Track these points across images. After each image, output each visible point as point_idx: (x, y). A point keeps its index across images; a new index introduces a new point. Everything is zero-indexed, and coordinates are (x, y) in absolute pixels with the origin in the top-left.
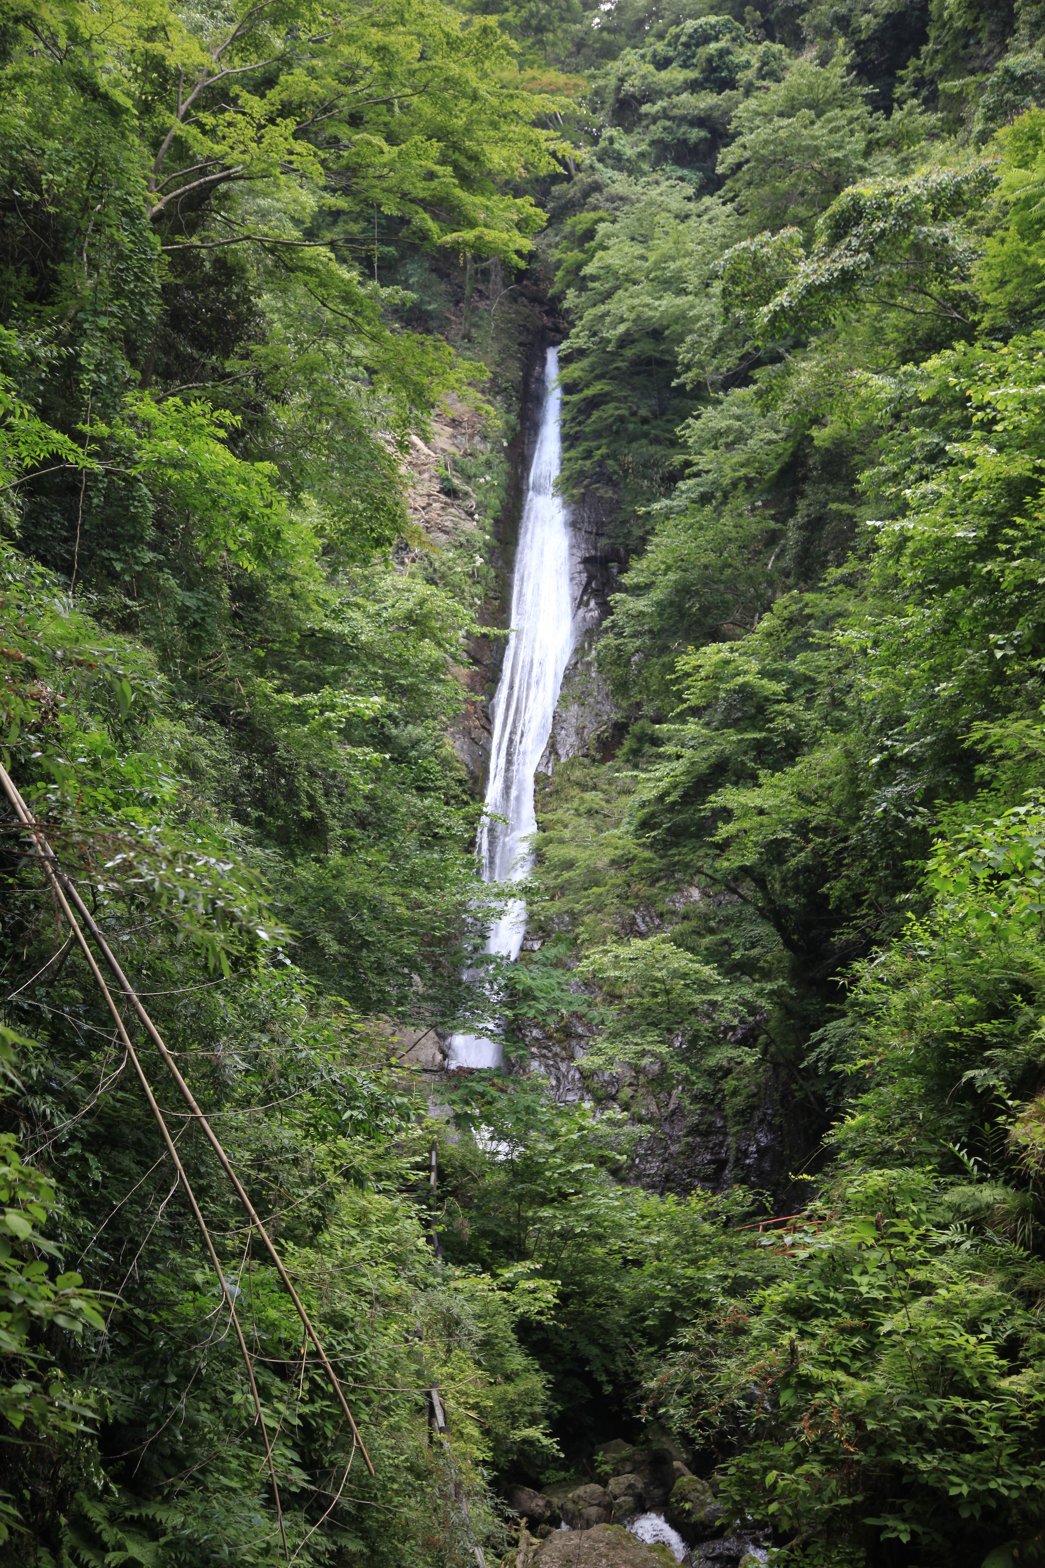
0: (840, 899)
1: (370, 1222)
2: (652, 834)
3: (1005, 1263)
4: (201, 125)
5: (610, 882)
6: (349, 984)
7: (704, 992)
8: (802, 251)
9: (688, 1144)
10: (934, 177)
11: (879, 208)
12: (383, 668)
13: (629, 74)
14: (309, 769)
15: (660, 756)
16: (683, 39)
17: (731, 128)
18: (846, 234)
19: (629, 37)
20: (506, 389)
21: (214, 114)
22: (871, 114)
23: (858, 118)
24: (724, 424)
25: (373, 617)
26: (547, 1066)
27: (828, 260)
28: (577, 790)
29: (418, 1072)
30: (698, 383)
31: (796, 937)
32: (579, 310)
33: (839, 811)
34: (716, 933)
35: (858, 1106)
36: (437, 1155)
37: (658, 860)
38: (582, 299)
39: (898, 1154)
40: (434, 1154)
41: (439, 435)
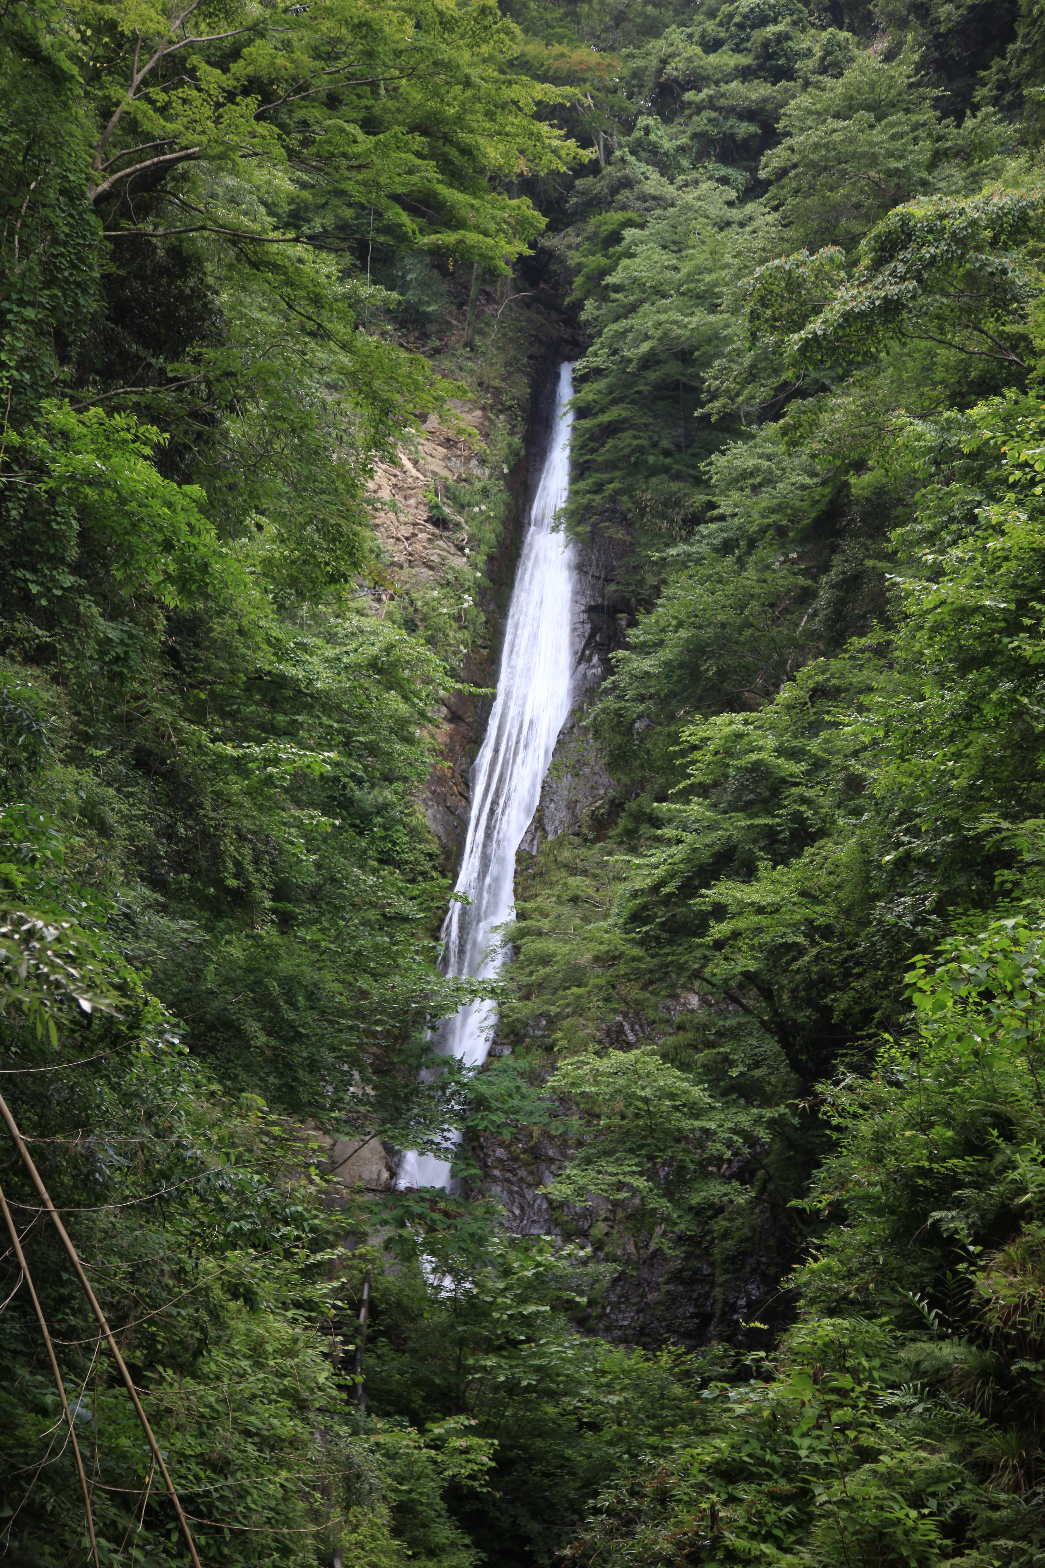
0: (846, 1014)
1: (265, 1351)
2: (644, 929)
3: (961, 1430)
4: (151, 102)
5: (592, 982)
6: (276, 1081)
7: (697, 1117)
8: (843, 274)
9: (668, 1292)
10: (996, 200)
11: (930, 231)
12: (338, 722)
13: (672, 55)
14: (237, 830)
15: (658, 839)
16: (737, 19)
17: (780, 126)
18: (892, 257)
19: (677, 13)
20: (511, 407)
21: (165, 90)
22: (940, 120)
23: (924, 125)
24: (751, 463)
25: (333, 662)
26: (510, 1192)
27: (870, 286)
28: (563, 873)
29: (360, 1191)
30: (726, 414)
31: (804, 1057)
32: (598, 324)
33: (848, 912)
34: (714, 1047)
35: (822, 1247)
36: (370, 1288)
37: (648, 959)
38: (603, 311)
39: (853, 1302)
40: (366, 1286)
41: (431, 455)
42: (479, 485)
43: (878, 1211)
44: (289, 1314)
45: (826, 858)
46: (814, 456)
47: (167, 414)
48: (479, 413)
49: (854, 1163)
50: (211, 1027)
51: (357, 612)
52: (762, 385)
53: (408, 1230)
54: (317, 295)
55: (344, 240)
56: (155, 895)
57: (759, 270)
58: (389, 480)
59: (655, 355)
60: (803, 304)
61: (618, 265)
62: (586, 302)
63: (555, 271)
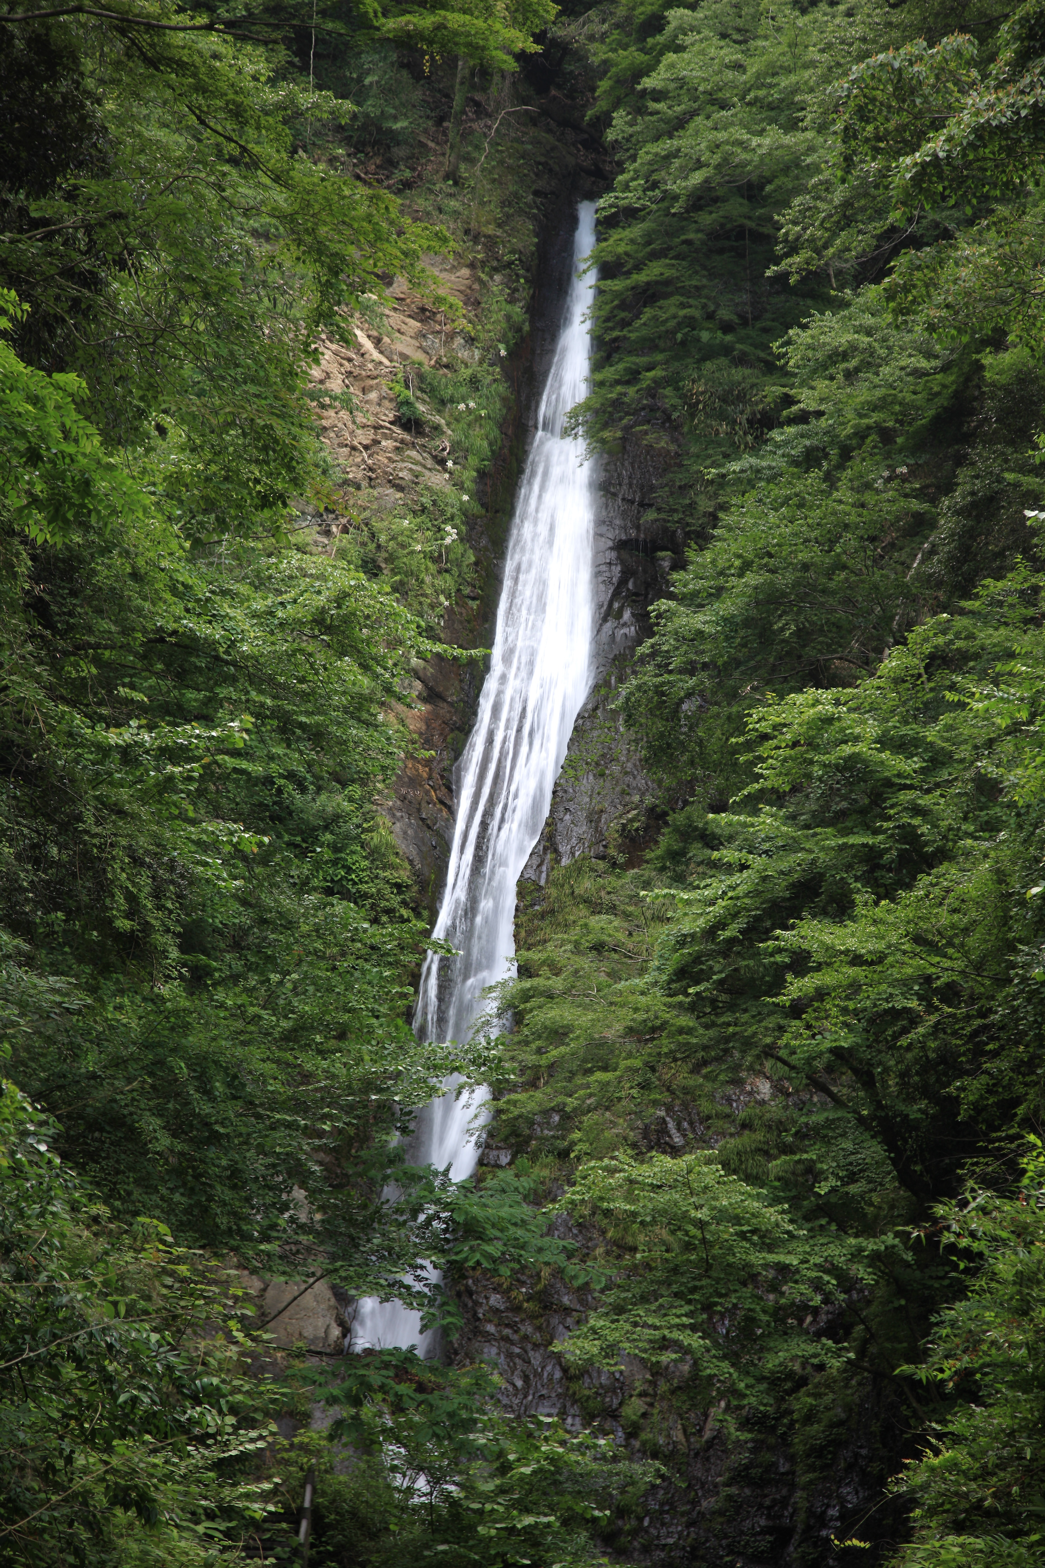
0: (978, 1108)
2: (695, 989)
5: (623, 1064)
6: (183, 1200)
7: (771, 1249)
8: (974, 73)
9: (729, 1498)
12: (274, 697)
14: (130, 851)
15: (715, 865)
20: (510, 264)
24: (845, 339)
25: (263, 617)
26: (510, 1356)
27: (1013, 90)
28: (583, 910)
29: (300, 1355)
30: (810, 272)
31: (918, 1168)
32: (630, 145)
33: (979, 967)
34: (793, 1153)
35: (945, 1435)
36: (314, 1491)
37: (701, 1031)
38: (638, 128)
39: (989, 1513)
40: (309, 1489)
41: (399, 331)
42: (465, 373)
43: (1024, 1385)
44: (200, 1529)
45: (948, 891)
46: (931, 328)
47: (30, 272)
48: (465, 272)
49: (989, 1315)
50: (93, 1126)
51: (298, 549)
52: (860, 232)
53: (367, 1411)
54: (239, 105)
55: (277, 27)
56: (16, 942)
57: (857, 70)
58: (341, 365)
59: (710, 189)
60: (918, 116)
61: (659, 62)
62: (614, 115)
63: (572, 72)
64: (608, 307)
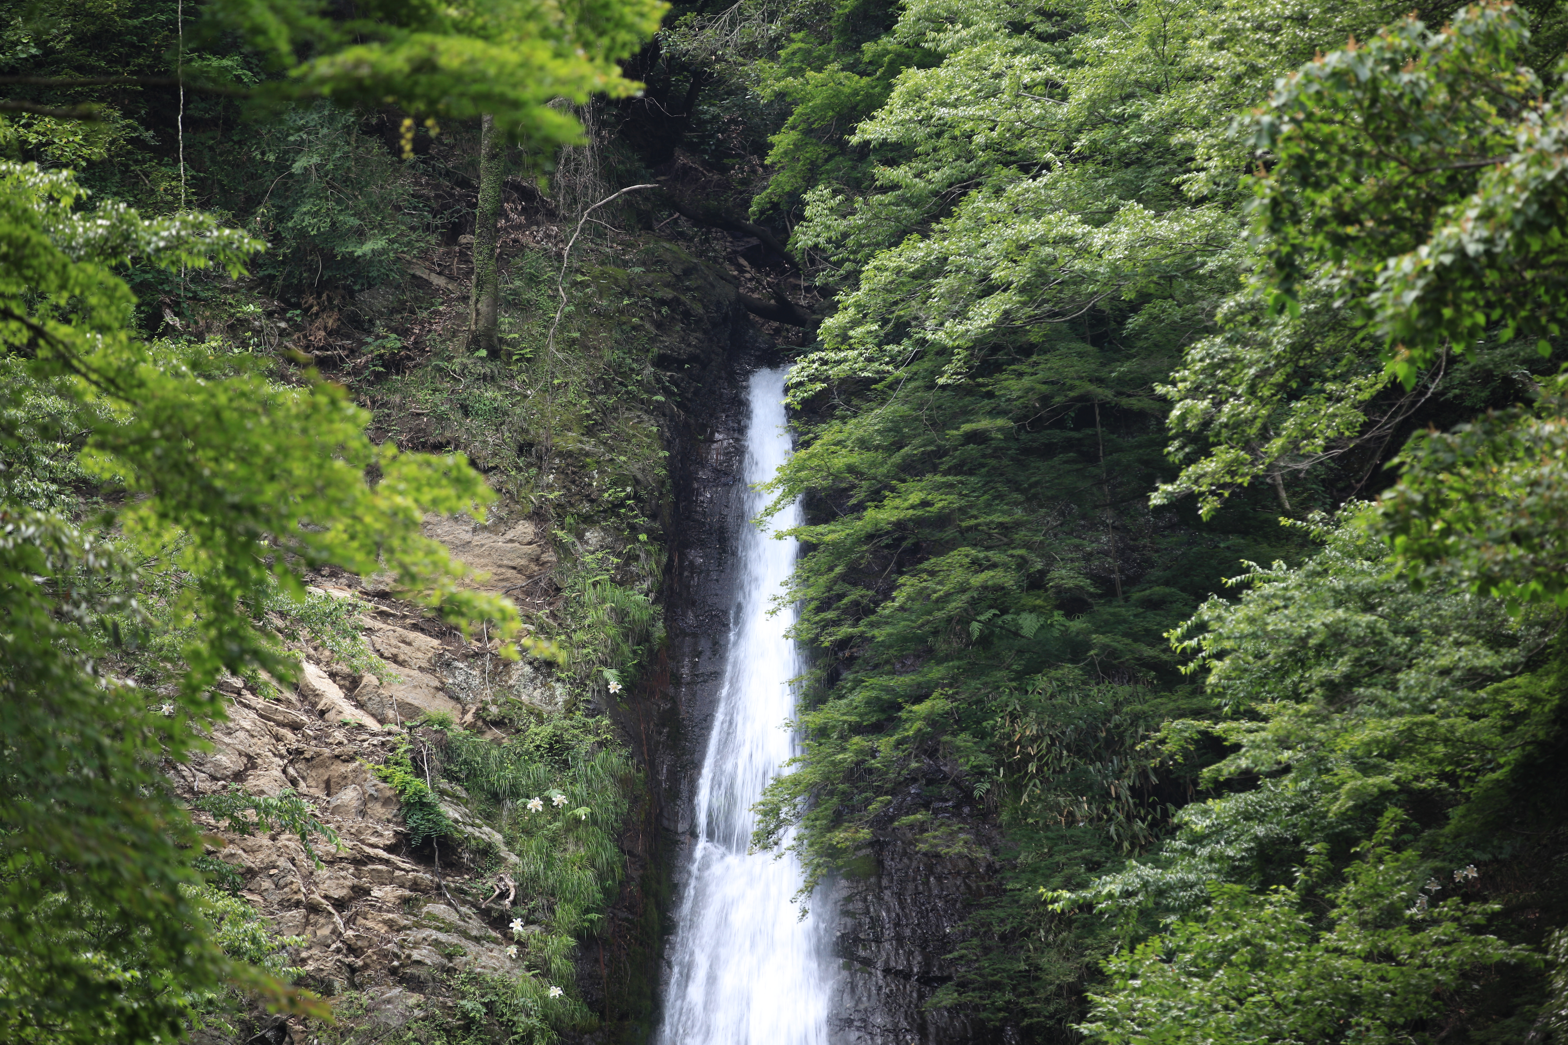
38: (856, 220)
41: (395, 659)
42: (540, 733)
48: (525, 529)
57: (1287, 83)
58: (278, 738)
59: (1015, 331)
60: (1421, 168)
61: (890, 88)
62: (808, 196)
63: (715, 118)
64: (823, 580)
